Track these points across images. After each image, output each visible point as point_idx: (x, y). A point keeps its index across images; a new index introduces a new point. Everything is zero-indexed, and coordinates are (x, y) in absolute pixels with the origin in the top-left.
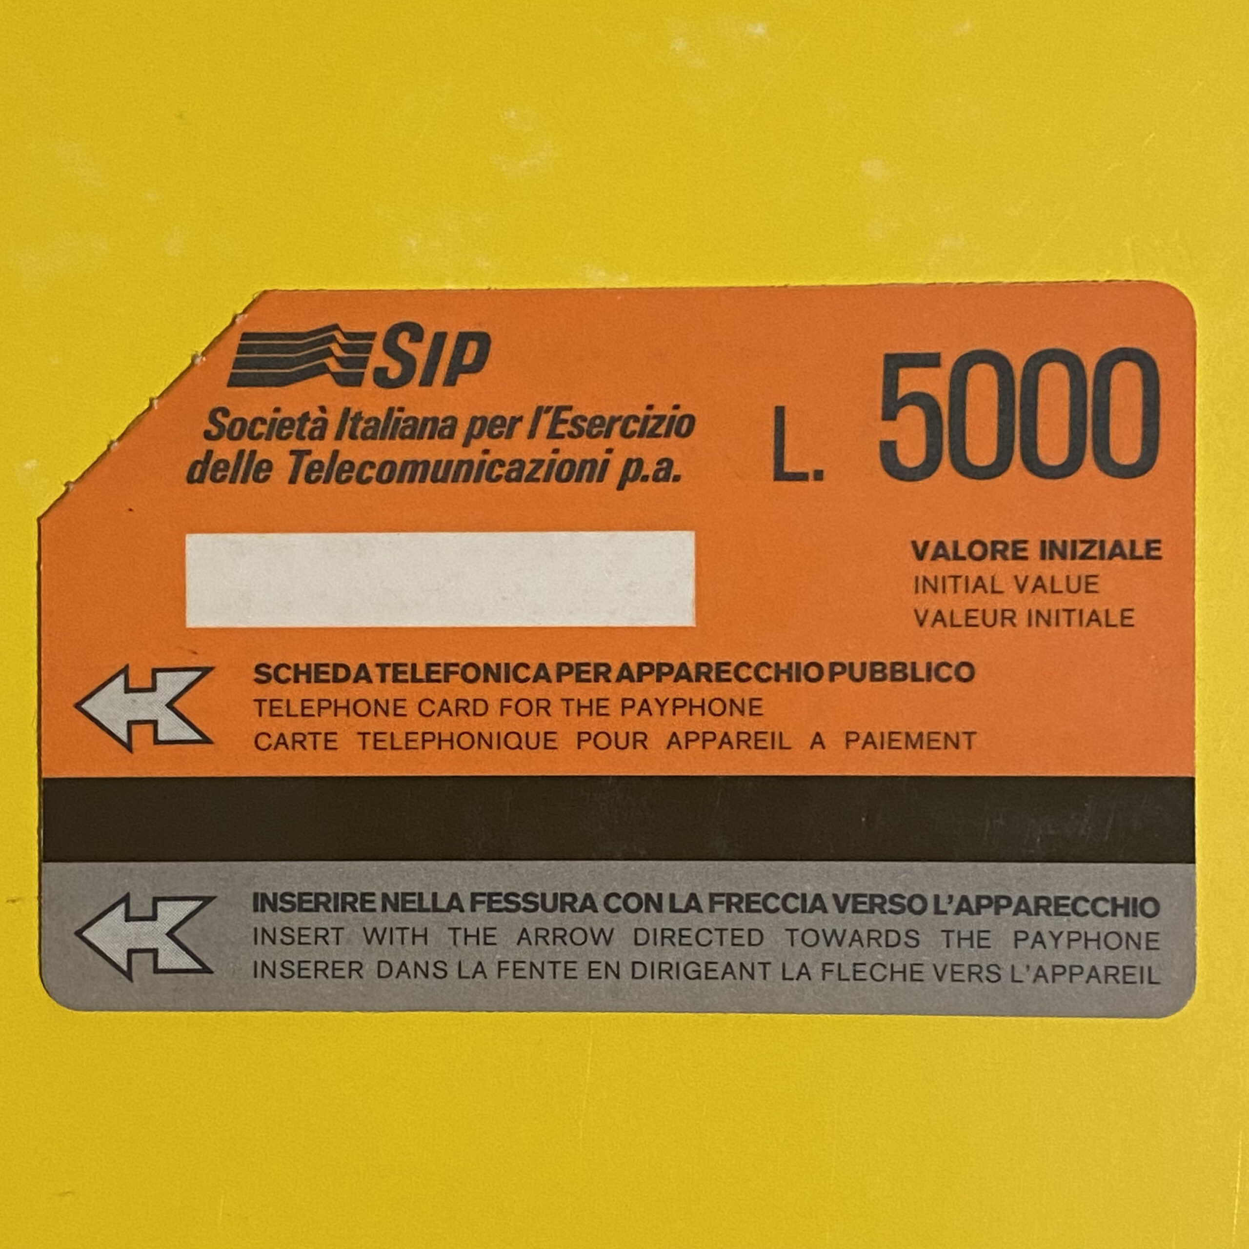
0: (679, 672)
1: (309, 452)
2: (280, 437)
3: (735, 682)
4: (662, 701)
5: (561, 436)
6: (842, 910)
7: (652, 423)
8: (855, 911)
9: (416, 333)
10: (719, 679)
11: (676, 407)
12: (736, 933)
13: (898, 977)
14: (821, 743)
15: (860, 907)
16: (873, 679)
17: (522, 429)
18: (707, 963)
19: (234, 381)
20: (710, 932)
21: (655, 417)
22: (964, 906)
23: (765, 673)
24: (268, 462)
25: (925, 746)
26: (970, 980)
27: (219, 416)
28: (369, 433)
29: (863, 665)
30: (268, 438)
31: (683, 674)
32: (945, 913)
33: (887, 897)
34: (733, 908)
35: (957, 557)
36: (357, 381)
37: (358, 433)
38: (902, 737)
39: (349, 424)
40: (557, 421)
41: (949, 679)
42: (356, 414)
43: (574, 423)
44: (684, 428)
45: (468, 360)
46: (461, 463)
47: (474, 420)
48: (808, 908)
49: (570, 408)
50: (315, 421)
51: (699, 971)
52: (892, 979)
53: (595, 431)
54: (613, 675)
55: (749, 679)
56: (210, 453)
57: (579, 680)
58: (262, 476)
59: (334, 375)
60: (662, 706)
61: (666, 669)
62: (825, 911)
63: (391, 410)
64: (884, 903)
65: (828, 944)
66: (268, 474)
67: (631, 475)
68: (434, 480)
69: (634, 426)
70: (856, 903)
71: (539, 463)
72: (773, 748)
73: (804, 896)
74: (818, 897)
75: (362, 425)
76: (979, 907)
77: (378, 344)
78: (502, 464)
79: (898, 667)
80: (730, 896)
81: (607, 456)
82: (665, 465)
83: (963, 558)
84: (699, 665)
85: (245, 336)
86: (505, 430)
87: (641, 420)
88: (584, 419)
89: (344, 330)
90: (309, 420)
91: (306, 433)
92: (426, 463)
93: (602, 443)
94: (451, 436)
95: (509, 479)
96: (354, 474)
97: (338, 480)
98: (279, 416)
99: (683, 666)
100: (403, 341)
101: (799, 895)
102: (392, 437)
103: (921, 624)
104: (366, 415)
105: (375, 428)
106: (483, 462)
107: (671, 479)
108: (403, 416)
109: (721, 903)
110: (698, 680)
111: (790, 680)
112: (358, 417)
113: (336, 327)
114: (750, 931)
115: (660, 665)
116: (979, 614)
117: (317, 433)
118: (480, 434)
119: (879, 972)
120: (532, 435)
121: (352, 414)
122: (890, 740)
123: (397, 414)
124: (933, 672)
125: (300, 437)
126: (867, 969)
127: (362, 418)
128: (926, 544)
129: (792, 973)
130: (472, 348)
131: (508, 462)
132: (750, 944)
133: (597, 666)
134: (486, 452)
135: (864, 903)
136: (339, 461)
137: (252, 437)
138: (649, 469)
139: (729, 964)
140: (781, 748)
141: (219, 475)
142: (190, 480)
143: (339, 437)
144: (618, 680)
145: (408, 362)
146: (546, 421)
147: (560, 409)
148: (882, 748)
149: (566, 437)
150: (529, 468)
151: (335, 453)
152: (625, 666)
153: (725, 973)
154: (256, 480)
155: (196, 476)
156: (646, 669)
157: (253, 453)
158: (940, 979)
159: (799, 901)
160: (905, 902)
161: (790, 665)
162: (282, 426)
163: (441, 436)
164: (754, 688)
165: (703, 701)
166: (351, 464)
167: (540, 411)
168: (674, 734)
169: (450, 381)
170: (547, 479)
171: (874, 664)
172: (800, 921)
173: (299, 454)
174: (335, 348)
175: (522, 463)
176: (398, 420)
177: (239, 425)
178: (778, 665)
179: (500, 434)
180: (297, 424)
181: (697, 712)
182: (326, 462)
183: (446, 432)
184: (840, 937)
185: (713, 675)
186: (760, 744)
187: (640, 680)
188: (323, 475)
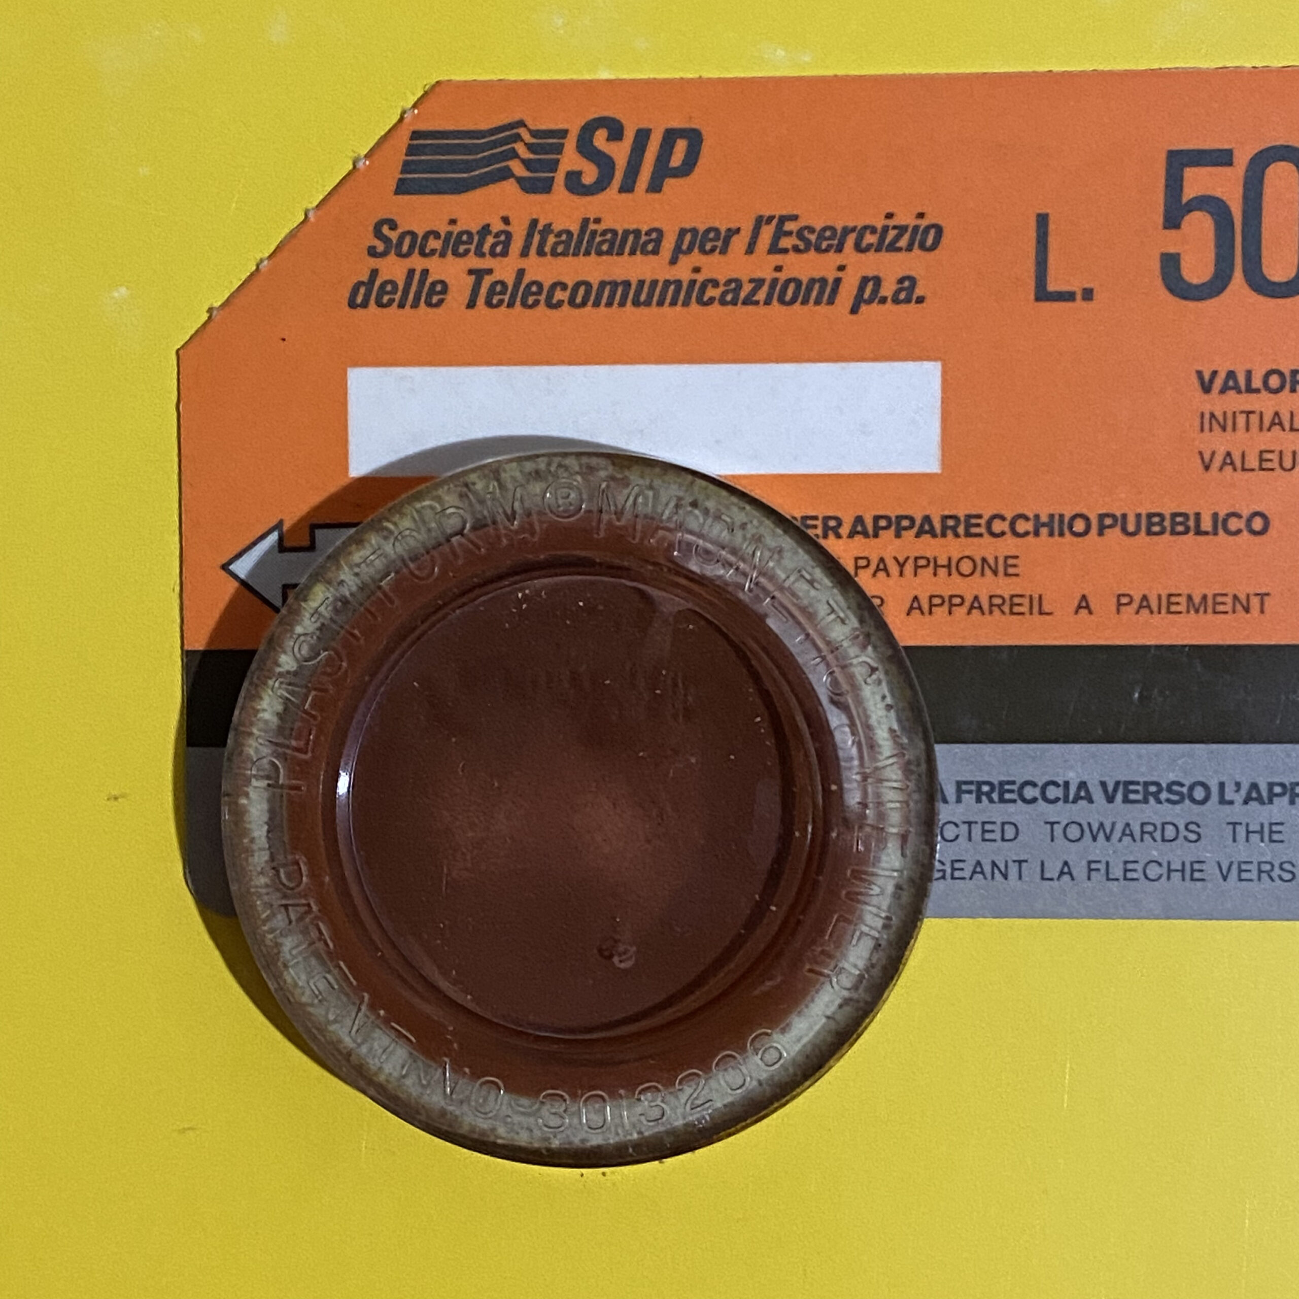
0: (922, 526)
1: (490, 271)
2: (456, 254)
3: (987, 538)
4: (901, 560)
5: (785, 251)
6: (1110, 799)
7: (892, 234)
8: (1126, 800)
9: (616, 131)
10: (968, 534)
11: (921, 215)
12: (988, 827)
13: (1176, 876)
14: (1087, 607)
15: (1132, 797)
16: (1149, 533)
17: (739, 243)
18: (953, 862)
19: (403, 188)
20: (956, 825)
21: (895, 227)
22: (1253, 795)
23: (1021, 526)
24: (442, 282)
25: (1210, 610)
26: (1259, 879)
27: (385, 230)
28: (560, 249)
29: (1138, 516)
30: (443, 255)
31: (926, 528)
32: (1231, 803)
33: (1164, 785)
34: (984, 798)
35: (1250, 390)
36: (546, 187)
37: (547, 249)
38: (1183, 600)
39: (537, 238)
40: (780, 233)
41: (1238, 532)
42: (545, 226)
43: (800, 235)
44: (929, 241)
45: (676, 160)
46: (667, 283)
47: (682, 232)
48: (1071, 797)
49: (795, 218)
50: (497, 235)
51: (944, 871)
52: (1169, 878)
53: (824, 245)
54: (844, 530)
55: (1003, 534)
56: (374, 273)
58: (435, 299)
59: (519, 180)
60: (901, 566)
61: (905, 523)
62: (1091, 801)
63: (585, 222)
64: (1160, 790)
65: (1095, 839)
66: (441, 297)
67: (866, 296)
68: (636, 303)
69: (870, 239)
70: (1127, 792)
71: (758, 283)
72: (1031, 613)
73: (1067, 784)
74: (1083, 785)
75: (551, 239)
76: (1272, 796)
77: (570, 144)
78: (715, 283)
79: (1179, 519)
80: (980, 784)
81: (840, 274)
82: (907, 284)
83: (1257, 391)
84: (945, 518)
85: (416, 135)
86: (719, 244)
87: (879, 230)
88: (811, 230)
89: (532, 127)
90: (490, 233)
91: (486, 248)
92: (627, 284)
93: (834, 259)
94: (655, 252)
95: (723, 302)
96: (543, 298)
97: (524, 304)
98: (456, 229)
99: (927, 519)
100: (600, 139)
101: (1061, 782)
102: (587, 253)
103: (1207, 468)
104: (557, 227)
105: (567, 243)
106: (693, 283)
107: (914, 301)
108: (600, 228)
109: (970, 792)
110: (944, 535)
111: (1051, 534)
112: (548, 228)
113: (521, 124)
114: (1003, 824)
115: (900, 518)
116: (1274, 457)
117: (499, 249)
118: (690, 250)
119: (1153, 871)
120: (750, 250)
121: (540, 227)
122: (1169, 603)
123: (592, 226)
124: (1221, 524)
125: (480, 254)
126: (1139, 867)
127: (552, 231)
128: (1215, 373)
129: (1053, 870)
130: (681, 146)
131: (722, 282)
132: (1003, 839)
133: (827, 519)
134: (697, 270)
135: (1137, 792)
136: (526, 280)
137: (423, 254)
138: (887, 290)
139: (979, 863)
140: (1041, 613)
141: (386, 299)
142: (352, 304)
143: (525, 253)
144: (851, 535)
145: (605, 163)
146: (767, 233)
147: (783, 220)
148: (1160, 613)
149: (791, 252)
150: (747, 288)
151: (521, 273)
152: (859, 520)
153: (974, 872)
154: (429, 304)
155: (359, 300)
156: (883, 523)
157: (425, 272)
158: (1225, 878)
159: (1061, 789)
160: (1185, 790)
161: (1052, 516)
162: (458, 242)
163: (644, 252)
164: (1009, 545)
165: (950, 559)
166: (540, 285)
167: (760, 222)
168: (916, 598)
169: (655, 187)
170: (768, 302)
171: (1150, 516)
172: (1061, 813)
173: (478, 274)
174: (520, 149)
175: (739, 283)
176: (594, 233)
177: (407, 241)
178: (1037, 517)
179: (713, 250)
180: (476, 238)
181: (942, 572)
182: (510, 282)
183: (650, 247)
184: (1108, 831)
185: (961, 530)
186: (1016, 609)
187: (876, 536)
188: (506, 298)
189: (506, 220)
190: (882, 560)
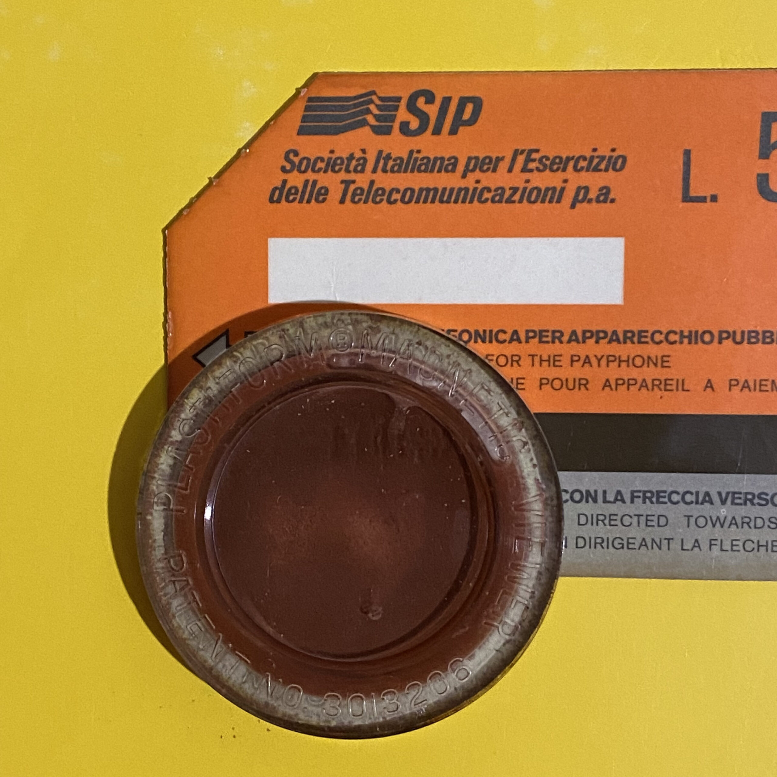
0: (612, 336)
1: (354, 182)
2: (333, 171)
3: (651, 345)
4: (599, 357)
5: (531, 171)
6: (723, 502)
7: (596, 161)
8: (733, 503)
9: (430, 98)
10: (640, 342)
11: (613, 150)
12: (649, 518)
13: (762, 549)
14: (712, 387)
15: (737, 501)
16: (749, 343)
17: (504, 166)
18: (628, 539)
19: (301, 132)
20: (631, 517)
21: (598, 157)
23: (672, 337)
24: (326, 188)
27: (291, 156)
28: (396, 168)
29: (743, 332)
30: (325, 171)
31: (614, 338)
33: (756, 495)
34: (647, 500)
36: (387, 131)
37: (389, 167)
38: (769, 383)
39: (382, 162)
40: (529, 160)
42: (387, 155)
44: (618, 167)
45: (467, 115)
46: (460, 190)
47: (470, 159)
48: (700, 501)
49: (537, 151)
50: (358, 160)
51: (623, 544)
52: (758, 550)
53: (555, 167)
54: (565, 338)
55: (661, 342)
56: (285, 182)
57: (541, 342)
58: (321, 198)
59: (372, 127)
60: (599, 360)
61: (602, 335)
62: (712, 503)
63: (411, 152)
64: (754, 498)
65: (714, 526)
66: (324, 197)
67: (580, 197)
68: (441, 201)
69: (583, 164)
70: (733, 498)
71: (515, 190)
72: (677, 390)
73: (697, 493)
74: (707, 494)
75: (391, 163)
77: (403, 105)
78: (489, 190)
79: (767, 334)
80: (645, 492)
81: (565, 185)
82: (604, 191)
84: (625, 332)
85: (310, 99)
86: (492, 166)
87: (588, 160)
88: (547, 159)
89: (380, 95)
90: (354, 158)
91: (351, 168)
92: (436, 190)
93: (560, 175)
94: (453, 171)
95: (493, 201)
96: (385, 198)
97: (374, 201)
98: (334, 156)
99: (615, 332)
100: (421, 102)
101: (694, 492)
102: (412, 171)
104: (393, 156)
105: (400, 166)
106: (475, 189)
107: (609, 201)
108: (420, 156)
109: (639, 497)
110: (625, 342)
111: (690, 343)
112: (389, 157)
113: (373, 93)
114: (659, 516)
115: (598, 332)
118: (473, 171)
119: (749, 546)
120: (510, 170)
121: (384, 155)
122: (760, 385)
123: (415, 155)
125: (348, 171)
126: (741, 544)
127: (391, 158)
129: (688, 546)
130: (469, 108)
131: (493, 189)
132: (659, 526)
133: (554, 332)
134: (478, 182)
135: (740, 498)
136: (375, 187)
137: (313, 171)
138: (592, 195)
139: (644, 540)
140: (683, 390)
141: (291, 197)
142: (271, 201)
144: (569, 342)
145: (424, 118)
146: (521, 159)
147: (532, 151)
148: (755, 390)
149: (535, 171)
150: (508, 193)
151: (372, 183)
152: (574, 333)
153: (641, 545)
154: (317, 201)
156: (588, 335)
157: (315, 182)
161: (690, 332)
162: (335, 164)
163: (447, 171)
164: (664, 349)
165: (628, 357)
166: (383, 190)
167: (516, 153)
168: (607, 380)
169: (453, 131)
170: (521, 201)
171: (750, 332)
172: (695, 510)
173: (347, 183)
174: (372, 107)
175: (503, 189)
176: (416, 159)
177: (305, 162)
178: (682, 332)
179: (488, 169)
180: (346, 161)
181: (624, 365)
182: (366, 187)
183: (450, 168)
184: (722, 521)
185: (635, 339)
186: (669, 387)
187: (584, 342)
188: (363, 197)
189: (364, 151)
190: (587, 357)
